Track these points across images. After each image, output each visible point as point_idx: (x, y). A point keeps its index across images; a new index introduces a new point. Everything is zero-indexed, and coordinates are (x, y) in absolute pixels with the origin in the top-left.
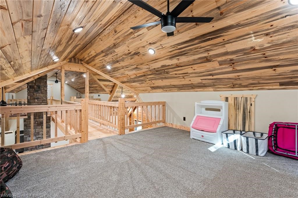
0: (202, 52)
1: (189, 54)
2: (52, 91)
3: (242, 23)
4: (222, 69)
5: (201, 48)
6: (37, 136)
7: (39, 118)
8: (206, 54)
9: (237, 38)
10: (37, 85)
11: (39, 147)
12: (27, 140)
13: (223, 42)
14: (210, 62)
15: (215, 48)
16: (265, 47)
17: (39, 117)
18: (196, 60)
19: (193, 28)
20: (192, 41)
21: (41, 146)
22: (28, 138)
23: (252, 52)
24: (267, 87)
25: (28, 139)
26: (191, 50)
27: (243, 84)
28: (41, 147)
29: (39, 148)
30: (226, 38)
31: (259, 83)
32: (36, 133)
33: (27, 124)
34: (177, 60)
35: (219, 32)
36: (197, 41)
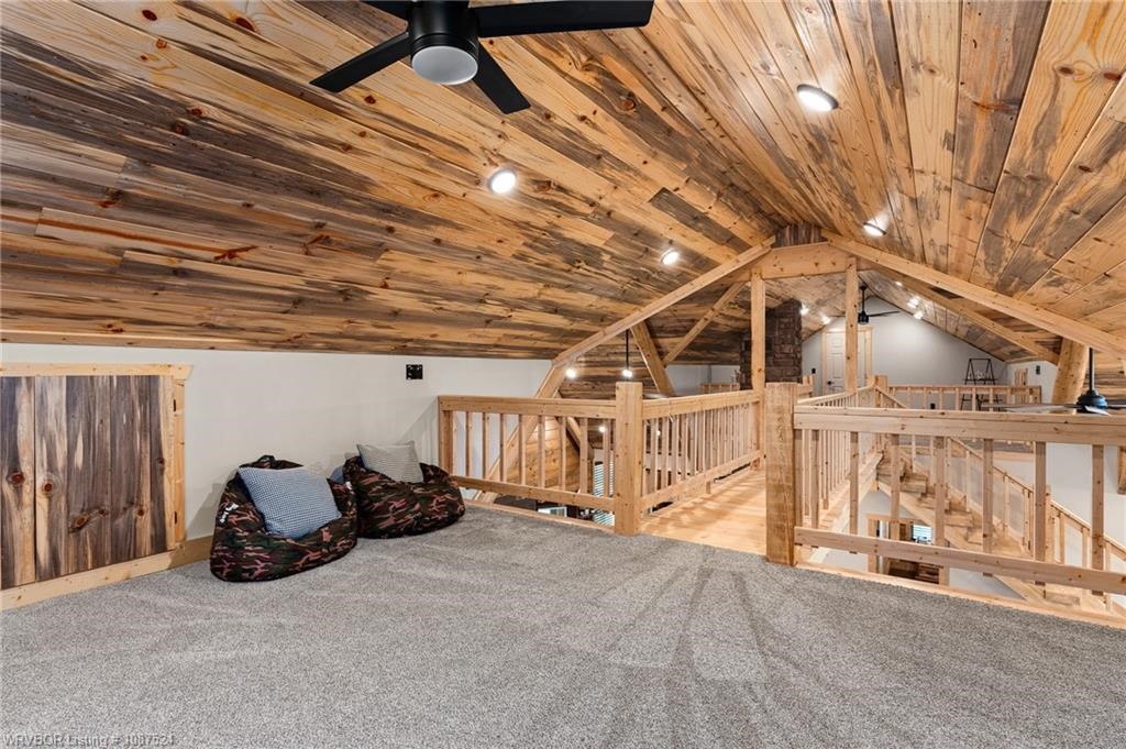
2: (868, 353)
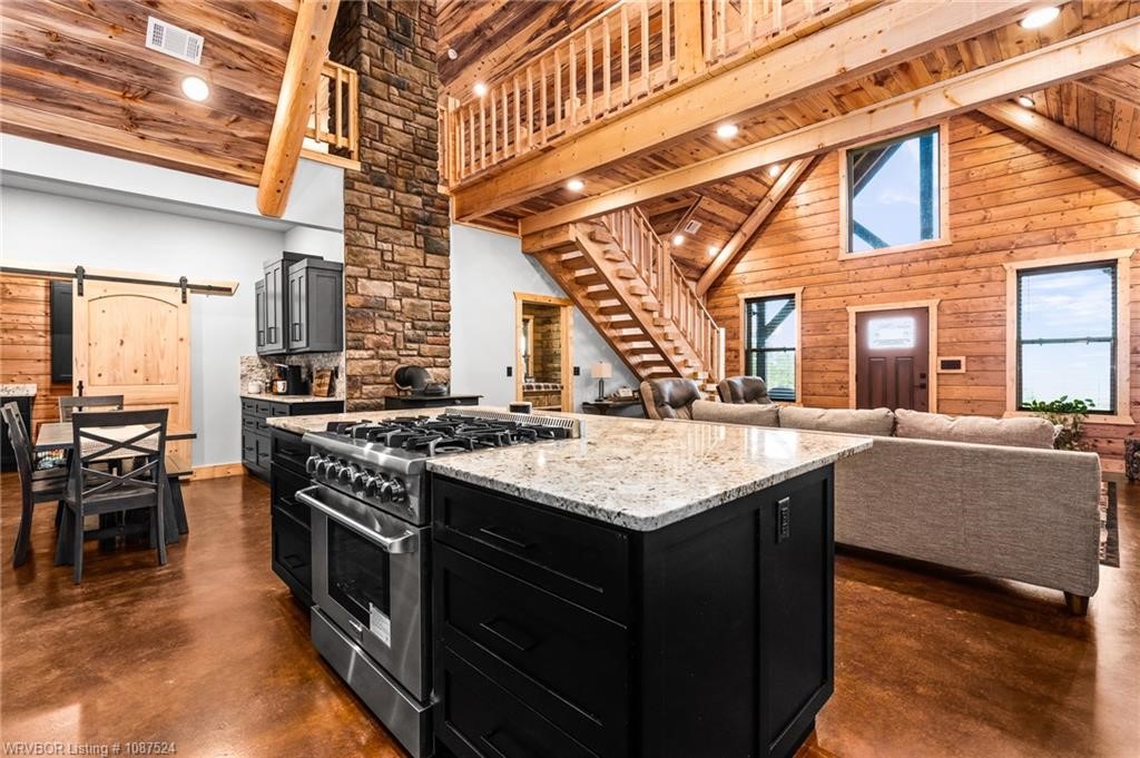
6: (398, 283)
7: (408, 192)
10: (396, 13)
11: (408, 345)
12: (360, 291)
17: (406, 184)
21: (414, 342)
22: (364, 280)
25: (363, 285)
28: (415, 346)
29: (406, 348)
32: (397, 266)
33: (357, 202)
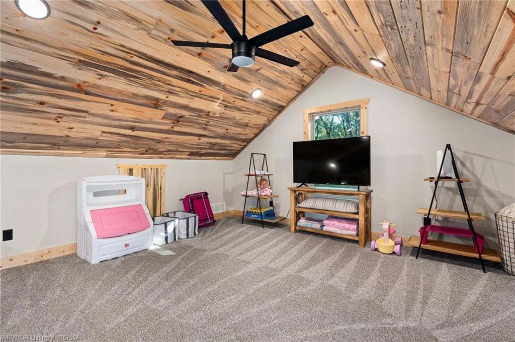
0: (162, 91)
1: (139, 81)
3: (227, 87)
4: (159, 124)
5: (168, 84)
8: (165, 95)
9: (210, 97)
13: (197, 93)
14: (157, 109)
15: (182, 95)
16: (216, 115)
18: (140, 96)
19: (191, 54)
20: (169, 68)
23: (205, 117)
24: (177, 156)
26: (151, 77)
27: (159, 150)
30: (204, 91)
31: (177, 151)
34: (99, 77)
35: (206, 81)
36: (175, 72)
